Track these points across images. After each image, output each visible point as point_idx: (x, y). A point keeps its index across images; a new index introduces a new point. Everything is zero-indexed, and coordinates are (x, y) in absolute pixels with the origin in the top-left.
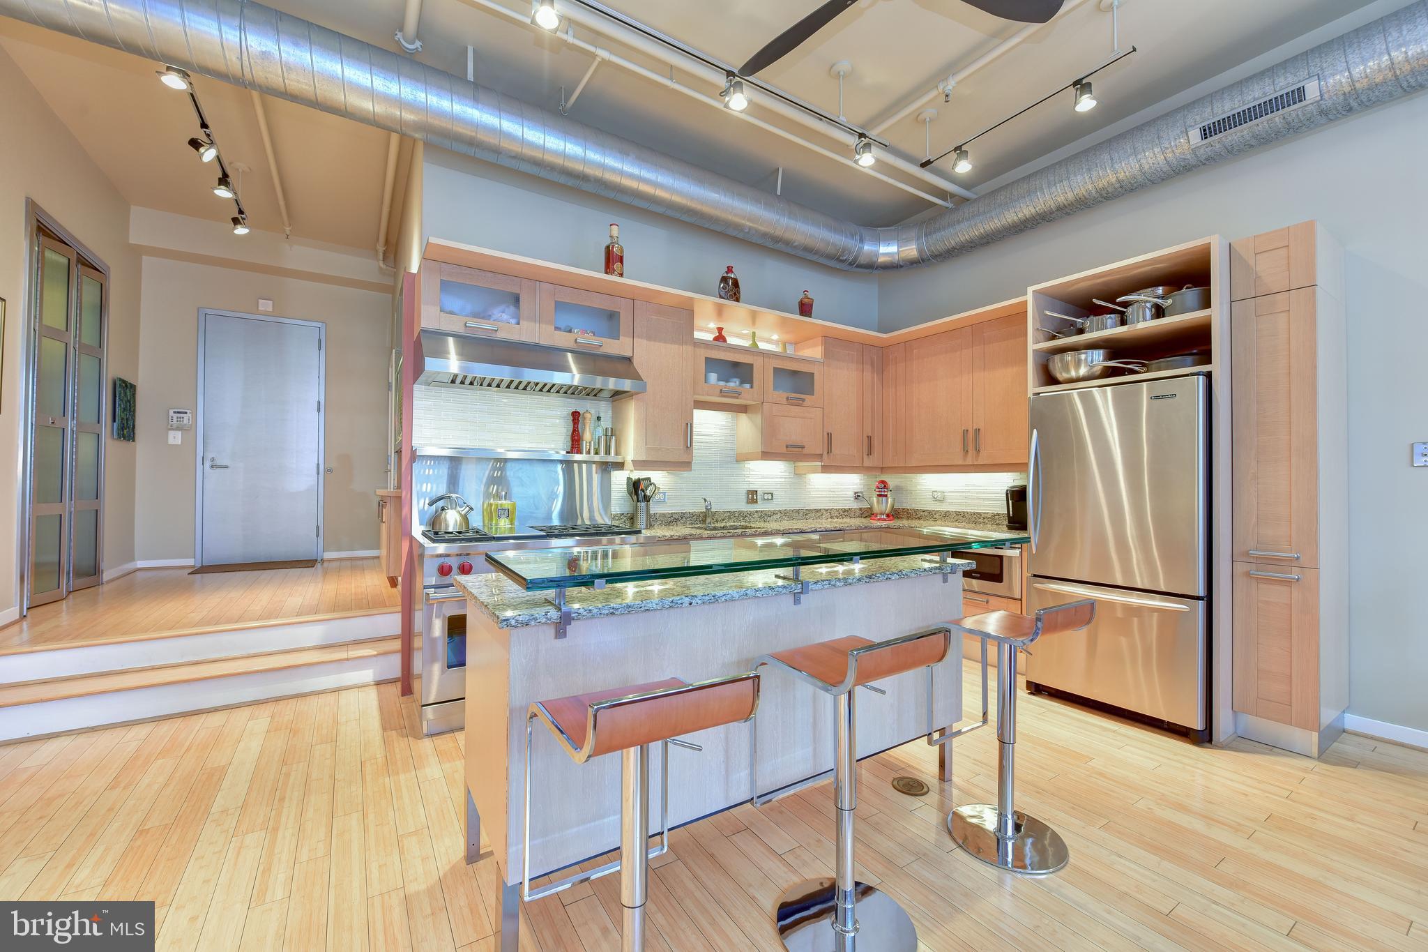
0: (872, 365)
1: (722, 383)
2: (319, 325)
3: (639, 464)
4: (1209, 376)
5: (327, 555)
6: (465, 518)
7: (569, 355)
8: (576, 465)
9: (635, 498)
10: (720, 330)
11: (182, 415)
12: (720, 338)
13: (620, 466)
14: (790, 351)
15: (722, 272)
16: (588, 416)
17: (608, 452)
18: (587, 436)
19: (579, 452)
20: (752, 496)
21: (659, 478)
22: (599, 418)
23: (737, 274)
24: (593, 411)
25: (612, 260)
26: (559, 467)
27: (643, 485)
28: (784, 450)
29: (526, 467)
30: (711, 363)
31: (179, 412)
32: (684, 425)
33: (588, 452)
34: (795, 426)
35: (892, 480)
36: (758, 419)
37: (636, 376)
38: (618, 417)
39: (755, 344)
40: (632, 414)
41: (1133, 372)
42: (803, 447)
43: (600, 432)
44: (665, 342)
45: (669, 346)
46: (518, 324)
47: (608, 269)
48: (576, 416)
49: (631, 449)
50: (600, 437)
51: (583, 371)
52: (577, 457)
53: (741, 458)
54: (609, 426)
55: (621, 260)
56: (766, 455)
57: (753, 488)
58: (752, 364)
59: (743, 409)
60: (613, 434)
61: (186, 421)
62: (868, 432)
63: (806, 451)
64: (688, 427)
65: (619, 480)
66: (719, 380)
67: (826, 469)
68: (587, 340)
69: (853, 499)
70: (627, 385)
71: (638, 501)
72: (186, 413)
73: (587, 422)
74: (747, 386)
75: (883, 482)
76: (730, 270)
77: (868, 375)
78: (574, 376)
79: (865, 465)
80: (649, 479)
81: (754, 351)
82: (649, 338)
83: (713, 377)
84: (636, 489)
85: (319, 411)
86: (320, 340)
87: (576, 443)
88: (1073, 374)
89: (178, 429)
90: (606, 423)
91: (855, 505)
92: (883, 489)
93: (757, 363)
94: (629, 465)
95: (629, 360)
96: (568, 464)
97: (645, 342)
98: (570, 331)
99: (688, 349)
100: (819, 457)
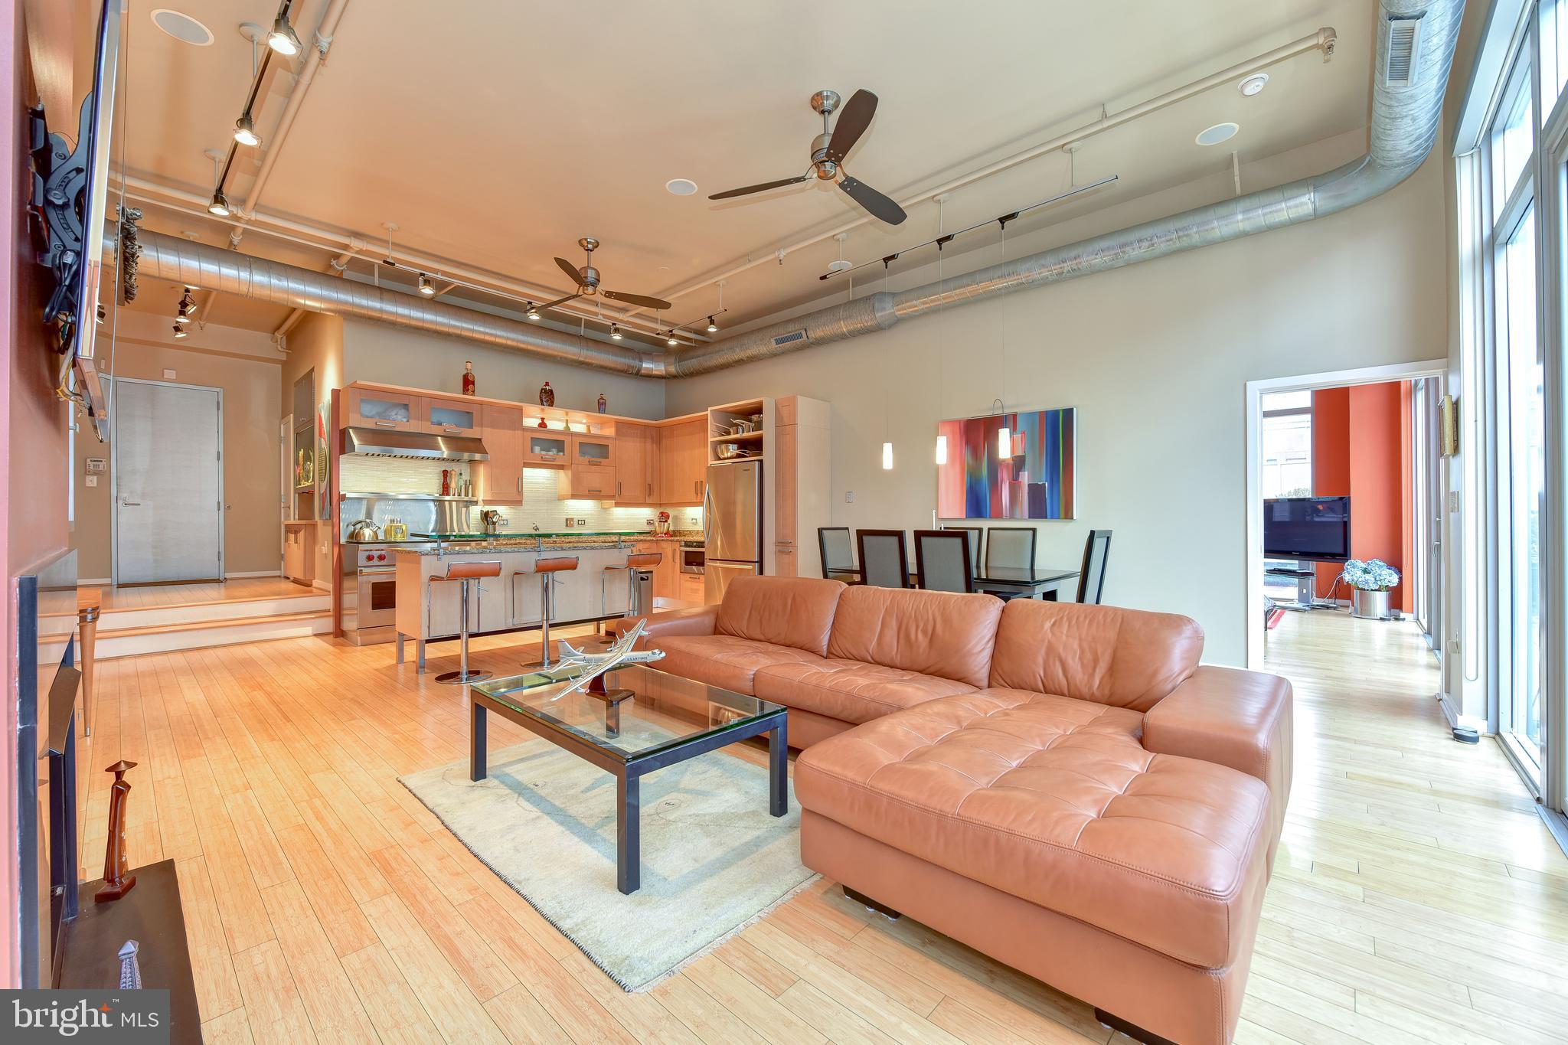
0: (652, 438)
1: (543, 453)
2: (218, 390)
3: (486, 502)
4: (761, 461)
5: (229, 575)
6: (375, 533)
7: (439, 438)
8: (447, 503)
9: (486, 522)
10: (543, 419)
11: (99, 463)
12: (543, 425)
13: (476, 503)
14: (594, 431)
15: (542, 385)
16: (453, 473)
17: (467, 495)
18: (453, 485)
19: (448, 494)
20: (569, 522)
21: (502, 510)
22: (461, 474)
23: (552, 386)
24: (457, 470)
25: (468, 383)
26: (432, 505)
27: (491, 515)
28: (587, 493)
29: (412, 503)
30: (535, 441)
31: (94, 461)
32: (516, 479)
33: (454, 495)
34: (594, 478)
35: (671, 512)
36: (569, 473)
37: (483, 451)
38: (473, 473)
39: (567, 428)
40: (482, 472)
41: (745, 457)
42: (600, 491)
43: (462, 483)
44: (504, 429)
45: (506, 431)
46: (408, 421)
47: (465, 390)
48: (445, 473)
49: (482, 492)
50: (461, 486)
51: (449, 448)
52: (447, 498)
53: (562, 498)
54: (468, 479)
55: (473, 383)
56: (574, 496)
57: (570, 517)
58: (564, 441)
59: (561, 467)
60: (470, 484)
61: (101, 468)
62: (649, 480)
63: (602, 494)
64: (519, 480)
65: (476, 511)
66: (541, 450)
67: (618, 505)
68: (452, 429)
69: (646, 524)
70: (478, 457)
71: (488, 524)
72: (101, 461)
73: (453, 476)
74: (561, 454)
75: (662, 513)
76: (547, 384)
77: (649, 446)
78: (445, 451)
79: (647, 502)
80: (496, 511)
81: (567, 432)
82: (493, 427)
83: (537, 449)
84: (486, 516)
85: (218, 459)
86: (218, 403)
87: (445, 489)
88: (726, 455)
89: (95, 474)
90: (466, 477)
91: (648, 528)
92: (664, 517)
93: (567, 440)
94: (480, 502)
95: (480, 440)
96: (439, 503)
97: (490, 429)
98: (441, 424)
99: (519, 433)
100: (612, 497)
